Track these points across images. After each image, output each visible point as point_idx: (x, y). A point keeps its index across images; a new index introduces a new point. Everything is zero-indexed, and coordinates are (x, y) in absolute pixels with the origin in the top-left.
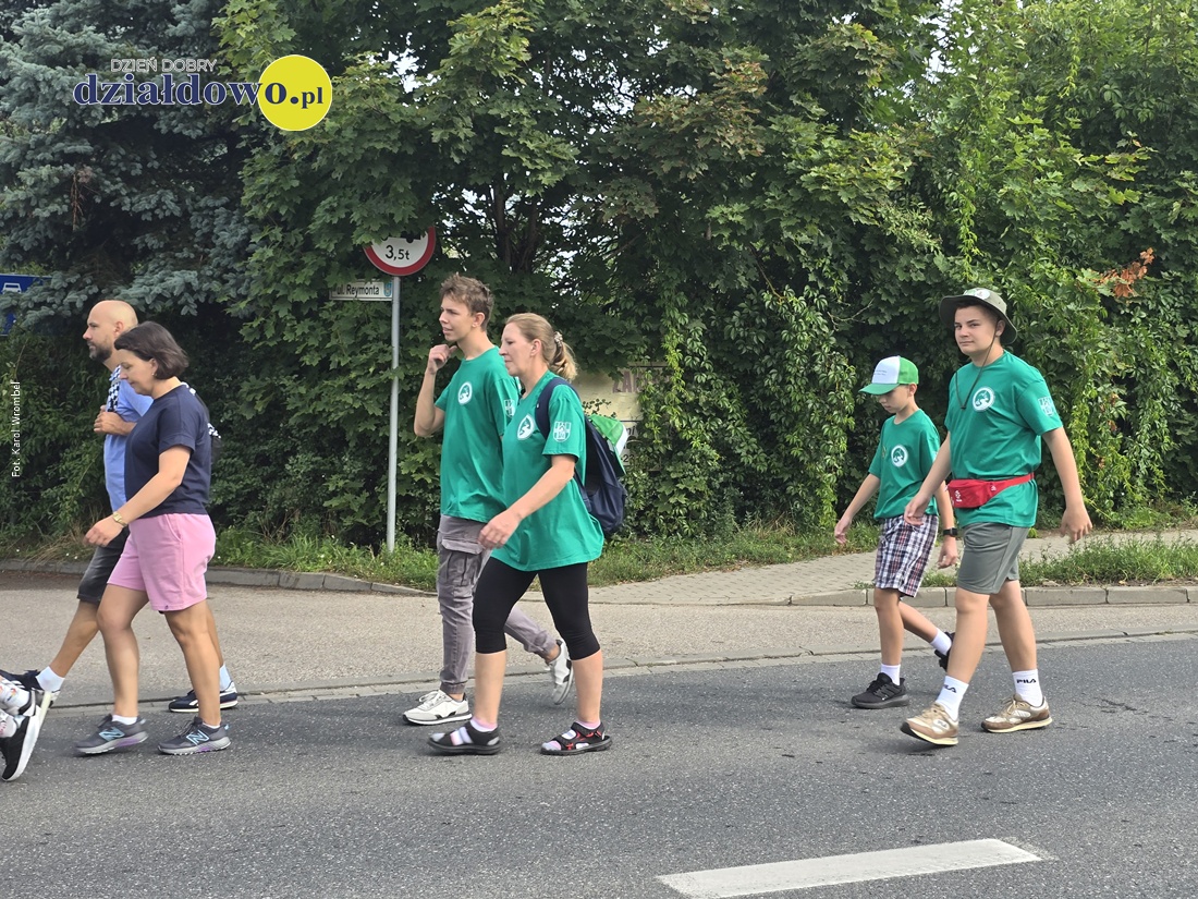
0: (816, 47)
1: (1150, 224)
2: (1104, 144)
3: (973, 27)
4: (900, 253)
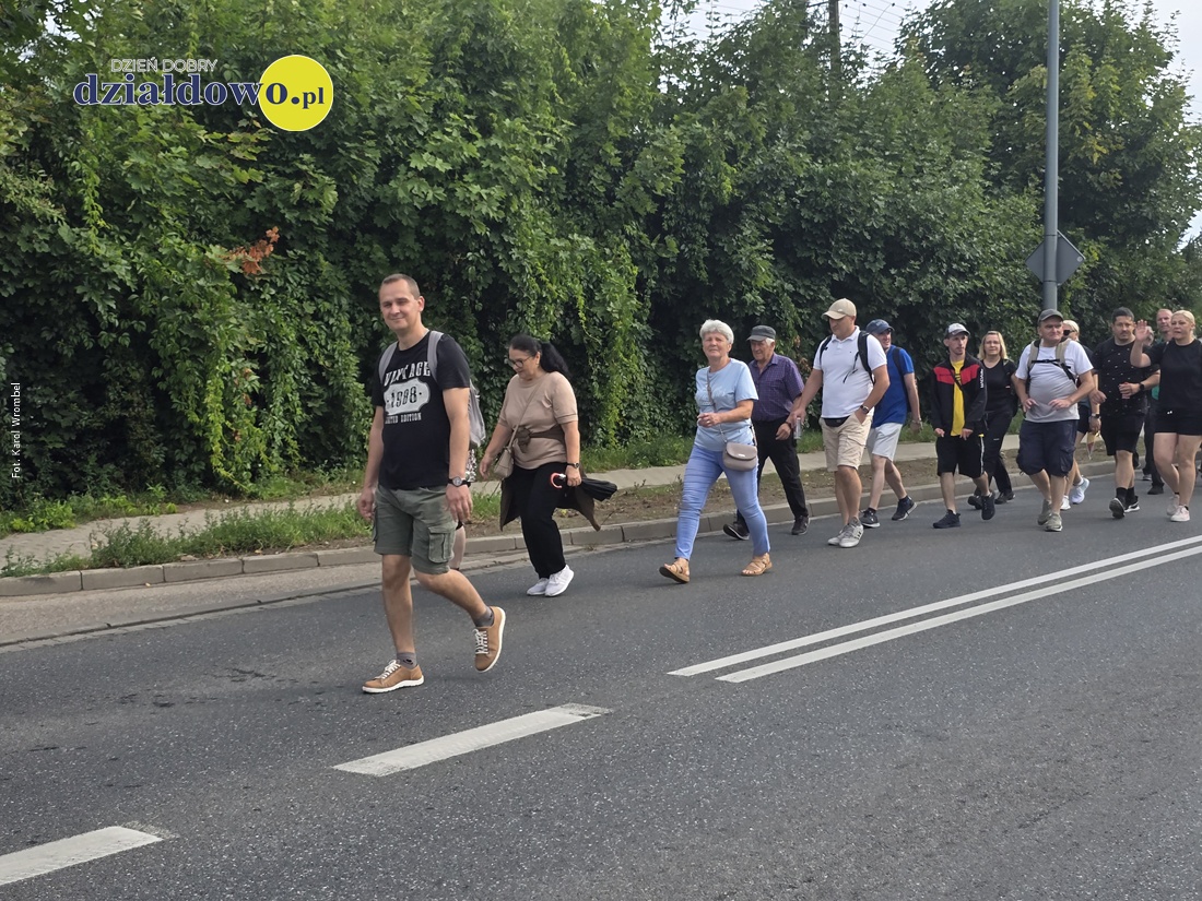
1: (274, 204)
2: (226, 122)
4: (22, 222)
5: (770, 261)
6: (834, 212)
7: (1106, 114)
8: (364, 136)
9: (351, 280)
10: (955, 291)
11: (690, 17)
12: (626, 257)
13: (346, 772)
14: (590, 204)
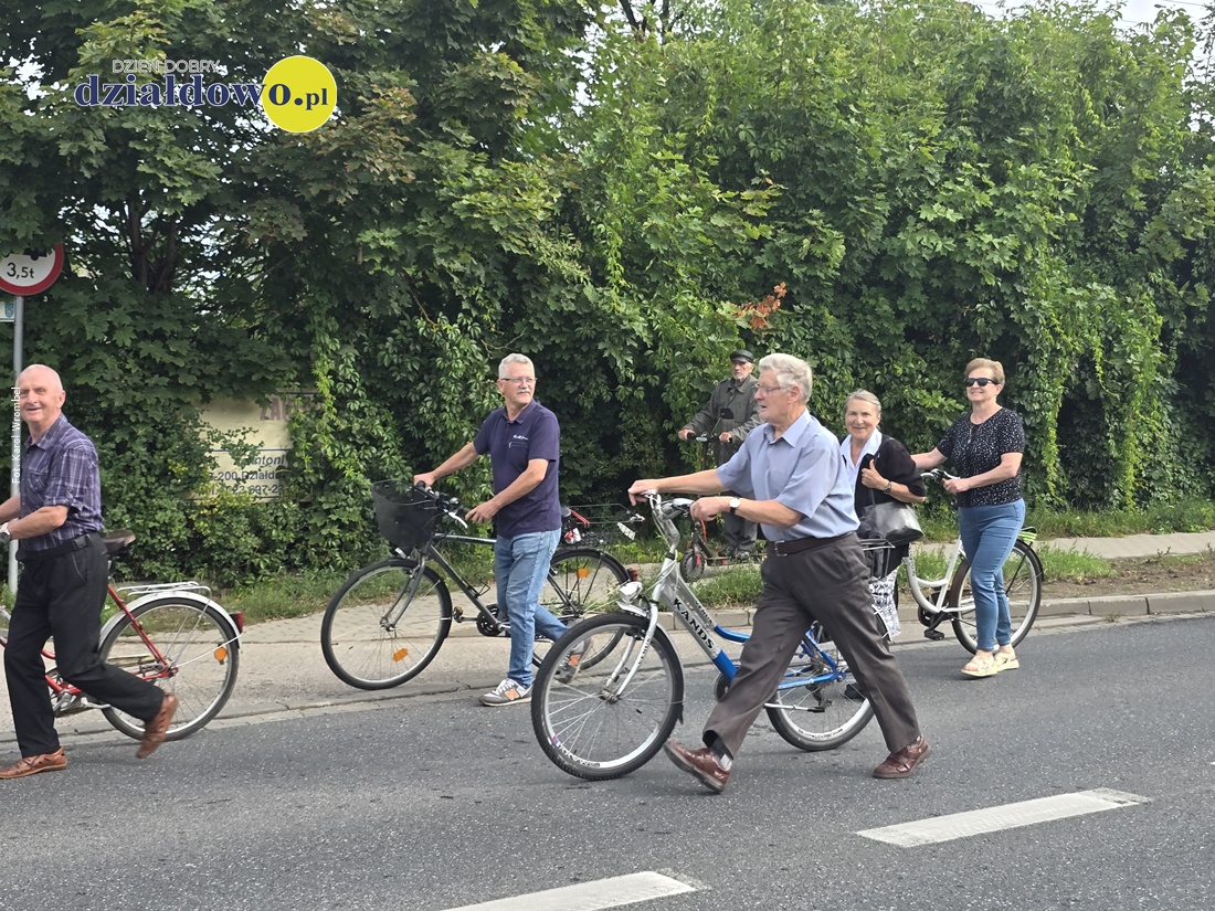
0: (464, 75)
1: (782, 260)
2: (740, 181)
3: (617, 62)
4: (551, 283)
8: (874, 189)
9: (855, 333)
12: (1150, 307)
13: (869, 839)
14: (1111, 251)
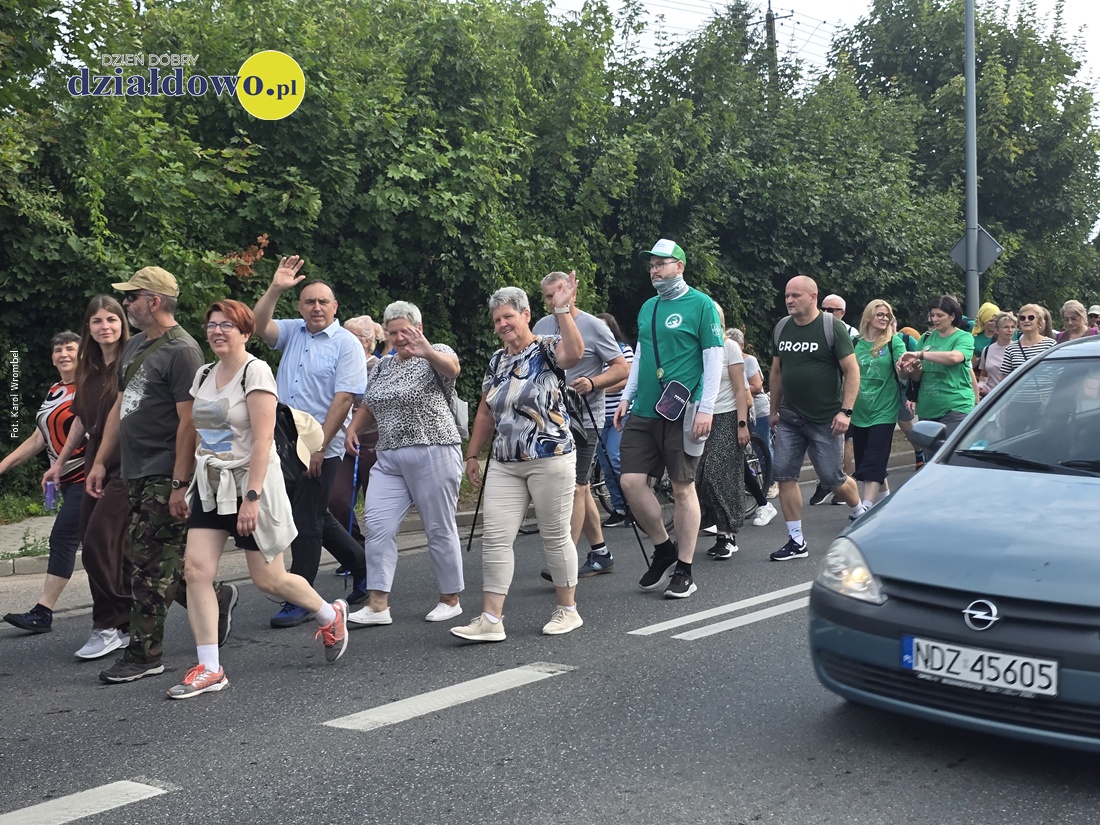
1: (264, 213)
2: (220, 139)
3: (93, 24)
4: (34, 234)
5: (717, 256)
6: (774, 211)
7: (1020, 117)
8: (345, 150)
9: (335, 280)
10: (886, 281)
11: (640, 37)
12: (586, 255)
13: (333, 728)
14: (552, 208)
